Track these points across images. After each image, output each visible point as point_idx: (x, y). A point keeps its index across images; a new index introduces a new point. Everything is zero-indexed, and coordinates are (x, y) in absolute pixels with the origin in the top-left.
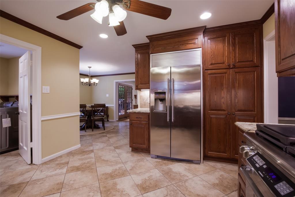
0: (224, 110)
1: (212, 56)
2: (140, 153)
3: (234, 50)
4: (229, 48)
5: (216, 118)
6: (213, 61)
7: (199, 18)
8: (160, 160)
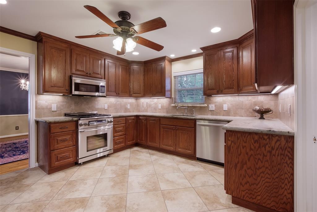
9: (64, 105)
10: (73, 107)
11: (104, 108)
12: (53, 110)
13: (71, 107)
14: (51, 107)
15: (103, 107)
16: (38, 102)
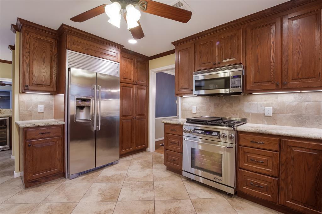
0: (130, 115)
1: (124, 71)
2: (44, 184)
3: (137, 72)
4: (134, 69)
5: (126, 122)
6: (125, 76)
7: (128, 41)
8: (85, 176)
9: (203, 107)
10: (212, 109)
11: (264, 114)
12: (193, 112)
13: (210, 109)
14: (192, 110)
15: (263, 112)
16: (183, 104)
